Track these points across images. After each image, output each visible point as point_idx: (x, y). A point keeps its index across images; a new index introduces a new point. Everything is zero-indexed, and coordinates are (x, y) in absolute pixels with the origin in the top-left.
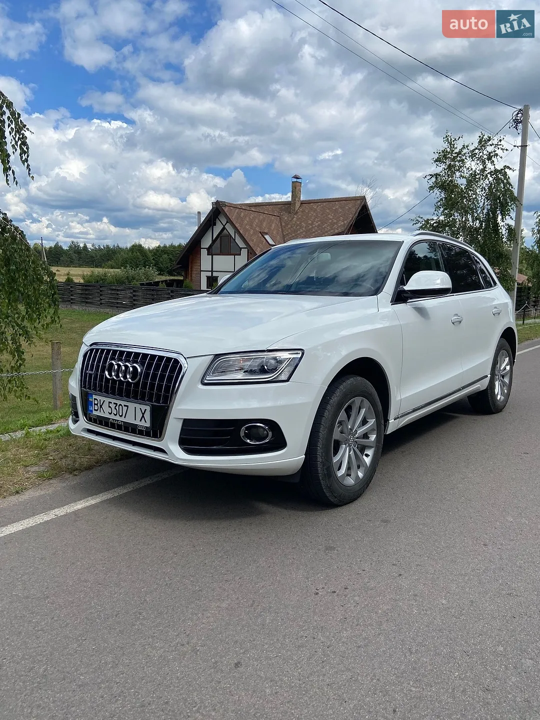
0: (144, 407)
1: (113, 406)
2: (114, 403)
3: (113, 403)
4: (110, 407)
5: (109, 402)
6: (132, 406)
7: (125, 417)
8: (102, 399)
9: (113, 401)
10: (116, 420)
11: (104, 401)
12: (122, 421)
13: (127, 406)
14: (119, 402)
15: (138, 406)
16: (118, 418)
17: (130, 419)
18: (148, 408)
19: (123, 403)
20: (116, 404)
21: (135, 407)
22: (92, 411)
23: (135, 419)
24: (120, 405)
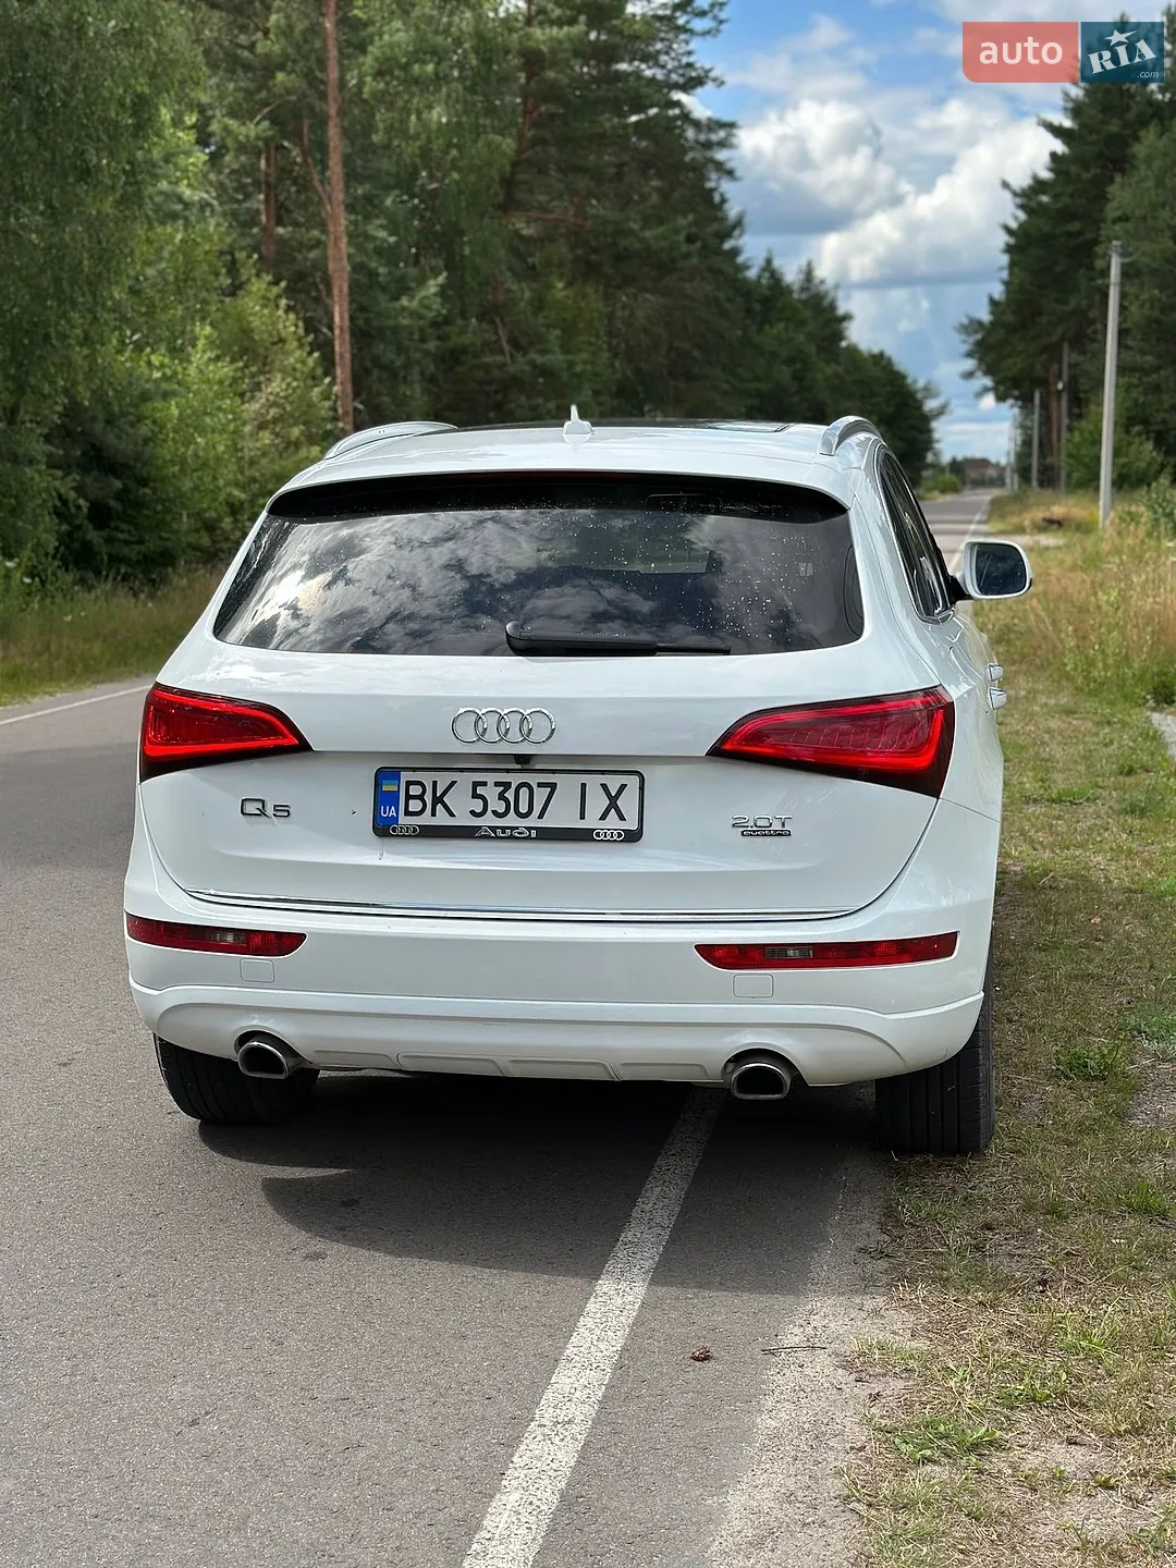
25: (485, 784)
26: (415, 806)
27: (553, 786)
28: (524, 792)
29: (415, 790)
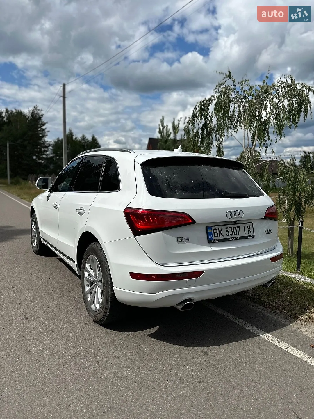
25: (228, 228)
26: (216, 235)
27: (239, 227)
28: (235, 229)
29: (215, 231)
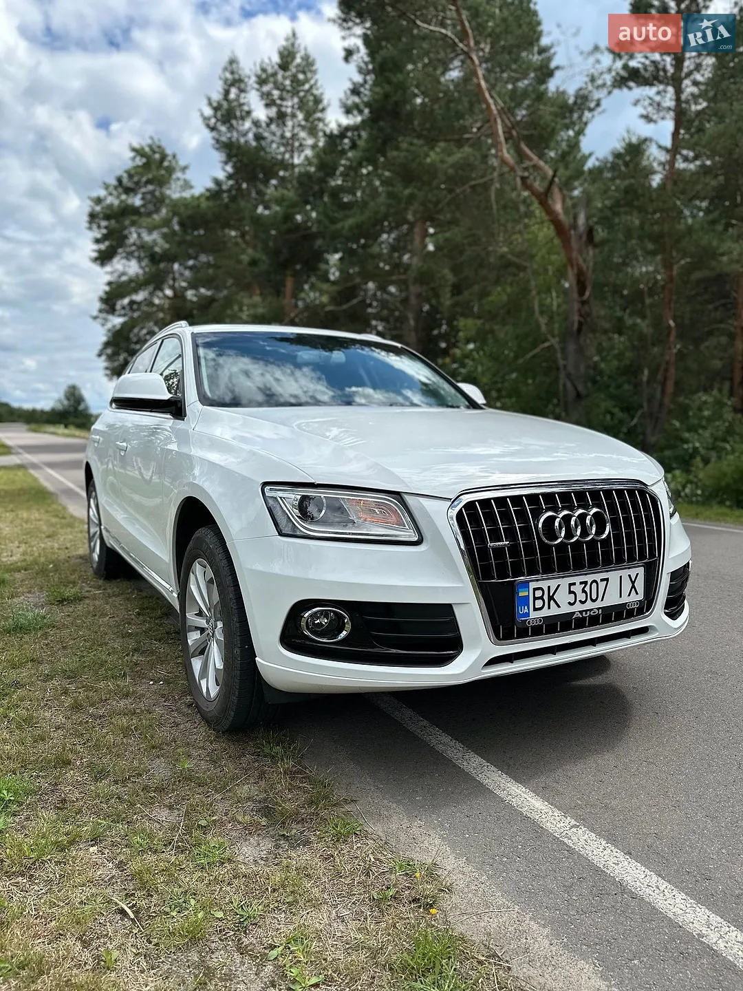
0: (633, 572)
1: (578, 589)
2: (581, 583)
3: (578, 584)
4: (571, 592)
5: (570, 585)
6: (613, 576)
7: (602, 600)
8: (553, 584)
9: (577, 580)
10: (586, 611)
11: (559, 585)
12: (598, 609)
13: (607, 580)
14: (589, 578)
15: (625, 573)
16: (589, 605)
17: (612, 599)
18: (641, 571)
19: (598, 577)
20: (586, 583)
21: (621, 577)
22: (527, 614)
23: (621, 596)
24: (595, 581)
